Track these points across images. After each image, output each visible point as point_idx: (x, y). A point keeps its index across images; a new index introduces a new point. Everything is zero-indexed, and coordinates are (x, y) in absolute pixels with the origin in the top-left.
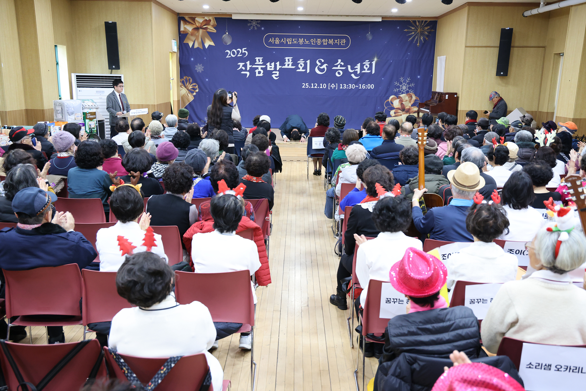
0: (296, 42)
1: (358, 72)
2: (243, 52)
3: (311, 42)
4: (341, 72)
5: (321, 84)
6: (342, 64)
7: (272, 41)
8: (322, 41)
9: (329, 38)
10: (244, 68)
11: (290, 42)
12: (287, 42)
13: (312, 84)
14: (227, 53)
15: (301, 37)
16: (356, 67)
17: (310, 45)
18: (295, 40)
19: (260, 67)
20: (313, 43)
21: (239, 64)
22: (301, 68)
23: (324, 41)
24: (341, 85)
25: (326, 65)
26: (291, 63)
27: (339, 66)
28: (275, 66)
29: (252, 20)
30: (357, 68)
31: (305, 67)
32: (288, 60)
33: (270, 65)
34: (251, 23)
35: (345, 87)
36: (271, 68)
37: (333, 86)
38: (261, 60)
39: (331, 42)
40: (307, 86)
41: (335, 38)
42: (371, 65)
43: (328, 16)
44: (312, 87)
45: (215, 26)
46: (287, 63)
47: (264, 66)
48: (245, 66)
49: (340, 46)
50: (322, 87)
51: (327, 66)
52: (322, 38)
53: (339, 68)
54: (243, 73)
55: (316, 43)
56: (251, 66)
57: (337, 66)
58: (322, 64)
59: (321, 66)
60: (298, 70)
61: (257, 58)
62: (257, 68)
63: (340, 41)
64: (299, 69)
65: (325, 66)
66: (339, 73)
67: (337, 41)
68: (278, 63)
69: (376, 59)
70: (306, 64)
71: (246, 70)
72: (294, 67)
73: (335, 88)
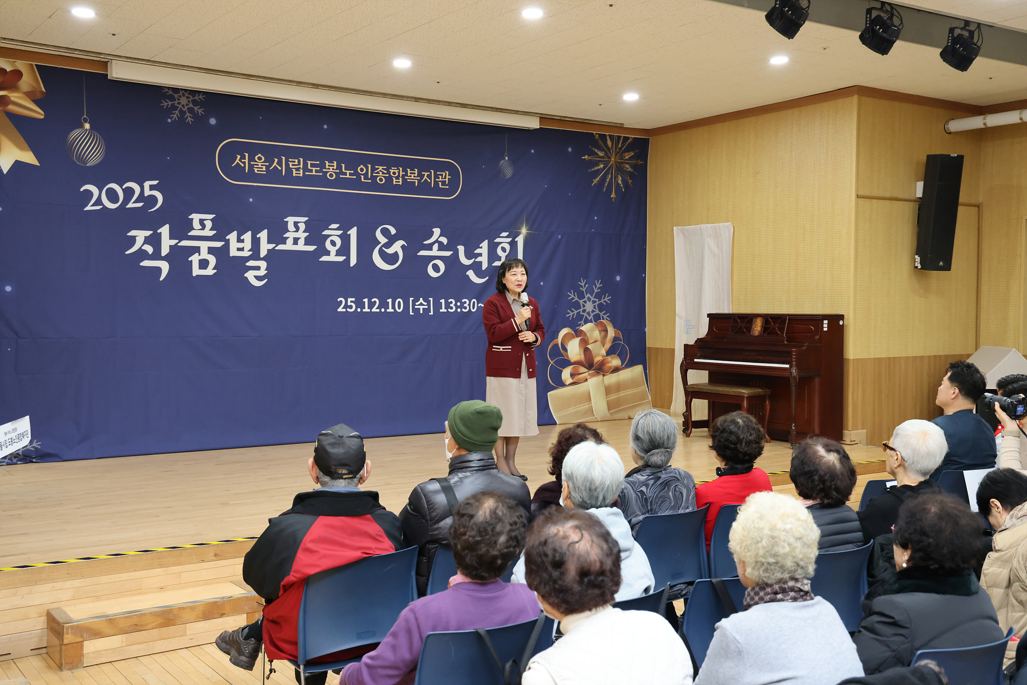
0: (316, 171)
1: (485, 266)
2: (147, 192)
3: (359, 175)
4: (442, 266)
5: (390, 301)
6: (444, 240)
7: (244, 163)
8: (388, 173)
9: (407, 165)
10: (149, 249)
11: (297, 169)
12: (289, 170)
13: (366, 300)
14: (89, 194)
15: (331, 157)
16: (478, 251)
17: (356, 184)
18: (312, 165)
19: (204, 246)
20: (366, 175)
21: (132, 233)
22: (333, 250)
23: (394, 173)
24: (443, 301)
25: (401, 243)
26: (302, 235)
27: (436, 246)
28: (256, 243)
29: (176, 90)
30: (480, 255)
31: (344, 250)
32: (296, 224)
33: (240, 240)
34: (173, 99)
35: (452, 308)
36: (242, 249)
37: (421, 304)
38: (209, 224)
39: (413, 176)
40: (351, 307)
41: (423, 167)
42: (513, 244)
44: (366, 310)
45: (39, 96)
46: (290, 236)
47: (218, 244)
48: (155, 240)
49: (437, 191)
50: (393, 307)
51: (403, 247)
52: (389, 163)
53: (435, 252)
54: (146, 263)
55: (374, 178)
56: (174, 242)
57: (429, 247)
58: (392, 240)
59: (388, 245)
60: (324, 258)
61: (196, 217)
62: (197, 250)
63: (436, 176)
64: (328, 253)
65: (397, 247)
66: (436, 268)
67: (430, 176)
68: (263, 235)
69: (524, 231)
70: (345, 239)
71: (157, 256)
72: (311, 248)
73: (427, 311)
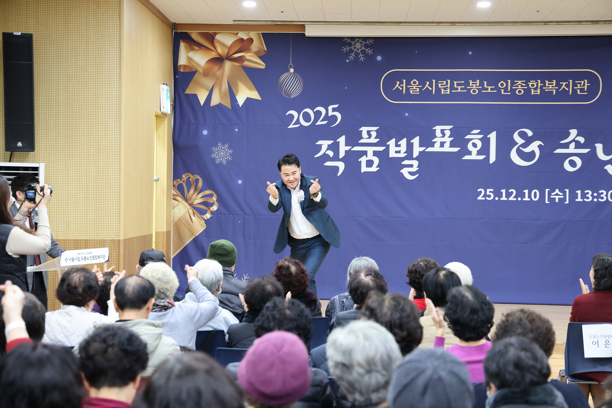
0: (461, 89)
2: (331, 113)
3: (499, 90)
4: (579, 162)
5: (526, 191)
6: (582, 140)
7: (402, 87)
8: (527, 85)
9: (544, 77)
10: (331, 153)
11: (445, 89)
12: (438, 90)
13: (504, 191)
14: (292, 116)
15: (474, 76)
17: (497, 96)
18: (458, 84)
19: (370, 150)
20: (506, 90)
21: (319, 143)
22: (474, 151)
23: (533, 85)
24: (579, 192)
25: (538, 143)
26: (448, 140)
27: (573, 145)
28: (410, 146)
29: (353, 39)
31: (485, 150)
32: (442, 131)
33: (397, 145)
34: (350, 45)
35: (588, 198)
36: (399, 152)
37: (557, 194)
38: (374, 134)
39: (551, 86)
40: (489, 196)
41: (560, 78)
43: (546, 23)
44: (504, 198)
45: (263, 54)
46: (438, 140)
47: (381, 149)
48: (335, 147)
49: (575, 97)
50: (530, 196)
51: (540, 146)
52: (527, 77)
53: (572, 149)
54: (328, 164)
55: (513, 91)
56: (348, 148)
57: (567, 146)
58: (529, 141)
59: (525, 145)
60: (467, 157)
61: (364, 130)
62: (365, 153)
63: (574, 85)
64: (470, 153)
65: (534, 147)
66: (573, 164)
67: (567, 86)
68: (416, 141)
70: (486, 142)
71: (336, 158)
72: (456, 150)
73: (562, 200)
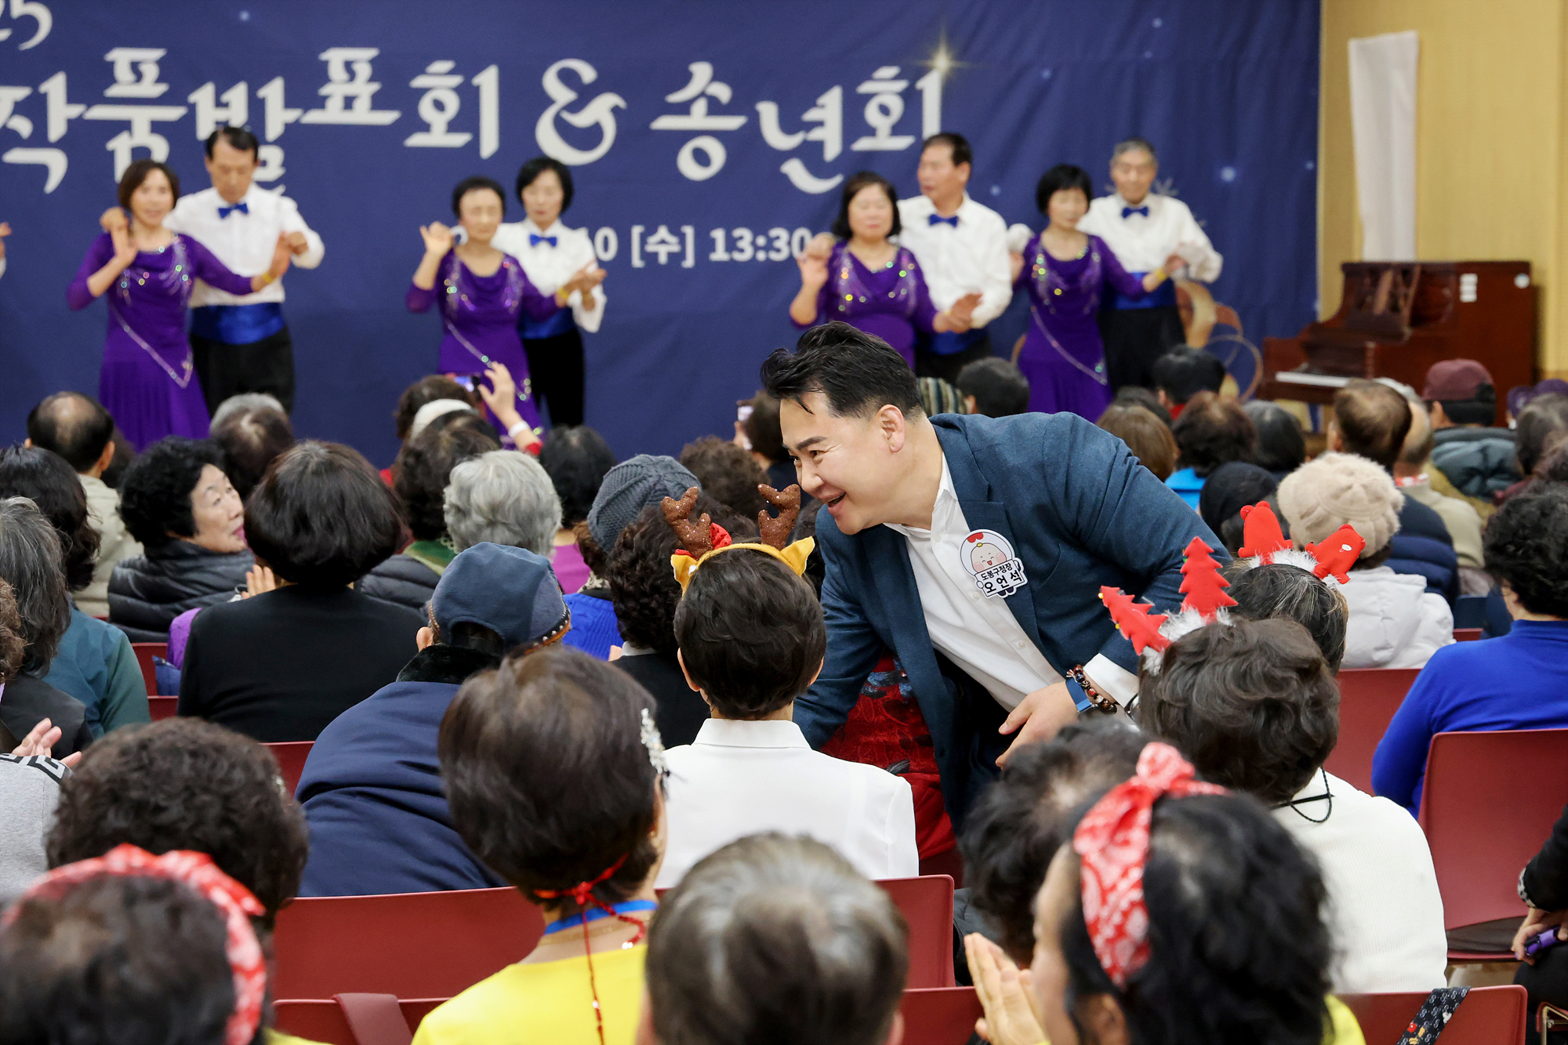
1: (832, 150)
2: (18, 8)
4: (718, 154)
10: (23, 126)
16: (811, 115)
19: (141, 117)
22: (439, 121)
24: (719, 235)
25: (610, 100)
26: (364, 89)
27: (700, 107)
28: (256, 107)
30: (820, 124)
31: (467, 119)
32: (348, 66)
33: (219, 104)
35: (742, 251)
37: (663, 242)
38: (151, 71)
42: (912, 99)
46: (335, 89)
47: (173, 113)
48: (35, 108)
51: (615, 110)
53: (698, 119)
54: (16, 156)
56: (75, 111)
57: (684, 109)
58: (585, 95)
59: (574, 107)
60: (417, 140)
61: (121, 58)
62: (125, 126)
64: (425, 127)
65: (601, 111)
66: (701, 157)
68: (274, 92)
69: (942, 62)
70: (469, 96)
71: (39, 139)
72: (387, 117)
73: (676, 258)
